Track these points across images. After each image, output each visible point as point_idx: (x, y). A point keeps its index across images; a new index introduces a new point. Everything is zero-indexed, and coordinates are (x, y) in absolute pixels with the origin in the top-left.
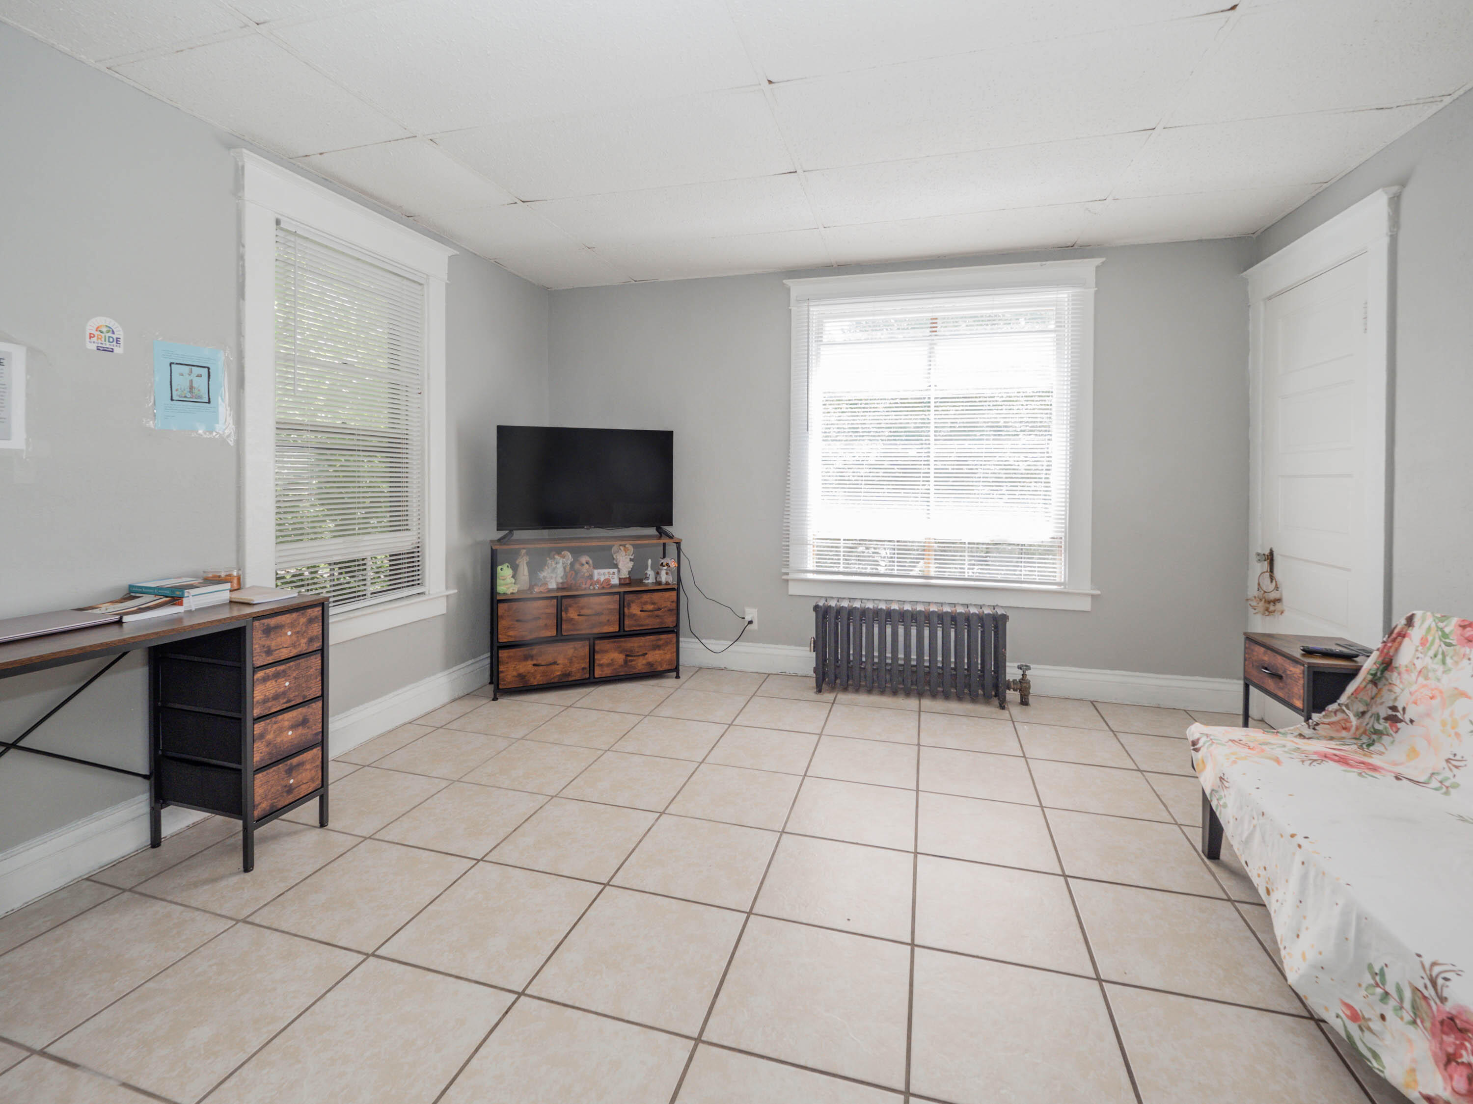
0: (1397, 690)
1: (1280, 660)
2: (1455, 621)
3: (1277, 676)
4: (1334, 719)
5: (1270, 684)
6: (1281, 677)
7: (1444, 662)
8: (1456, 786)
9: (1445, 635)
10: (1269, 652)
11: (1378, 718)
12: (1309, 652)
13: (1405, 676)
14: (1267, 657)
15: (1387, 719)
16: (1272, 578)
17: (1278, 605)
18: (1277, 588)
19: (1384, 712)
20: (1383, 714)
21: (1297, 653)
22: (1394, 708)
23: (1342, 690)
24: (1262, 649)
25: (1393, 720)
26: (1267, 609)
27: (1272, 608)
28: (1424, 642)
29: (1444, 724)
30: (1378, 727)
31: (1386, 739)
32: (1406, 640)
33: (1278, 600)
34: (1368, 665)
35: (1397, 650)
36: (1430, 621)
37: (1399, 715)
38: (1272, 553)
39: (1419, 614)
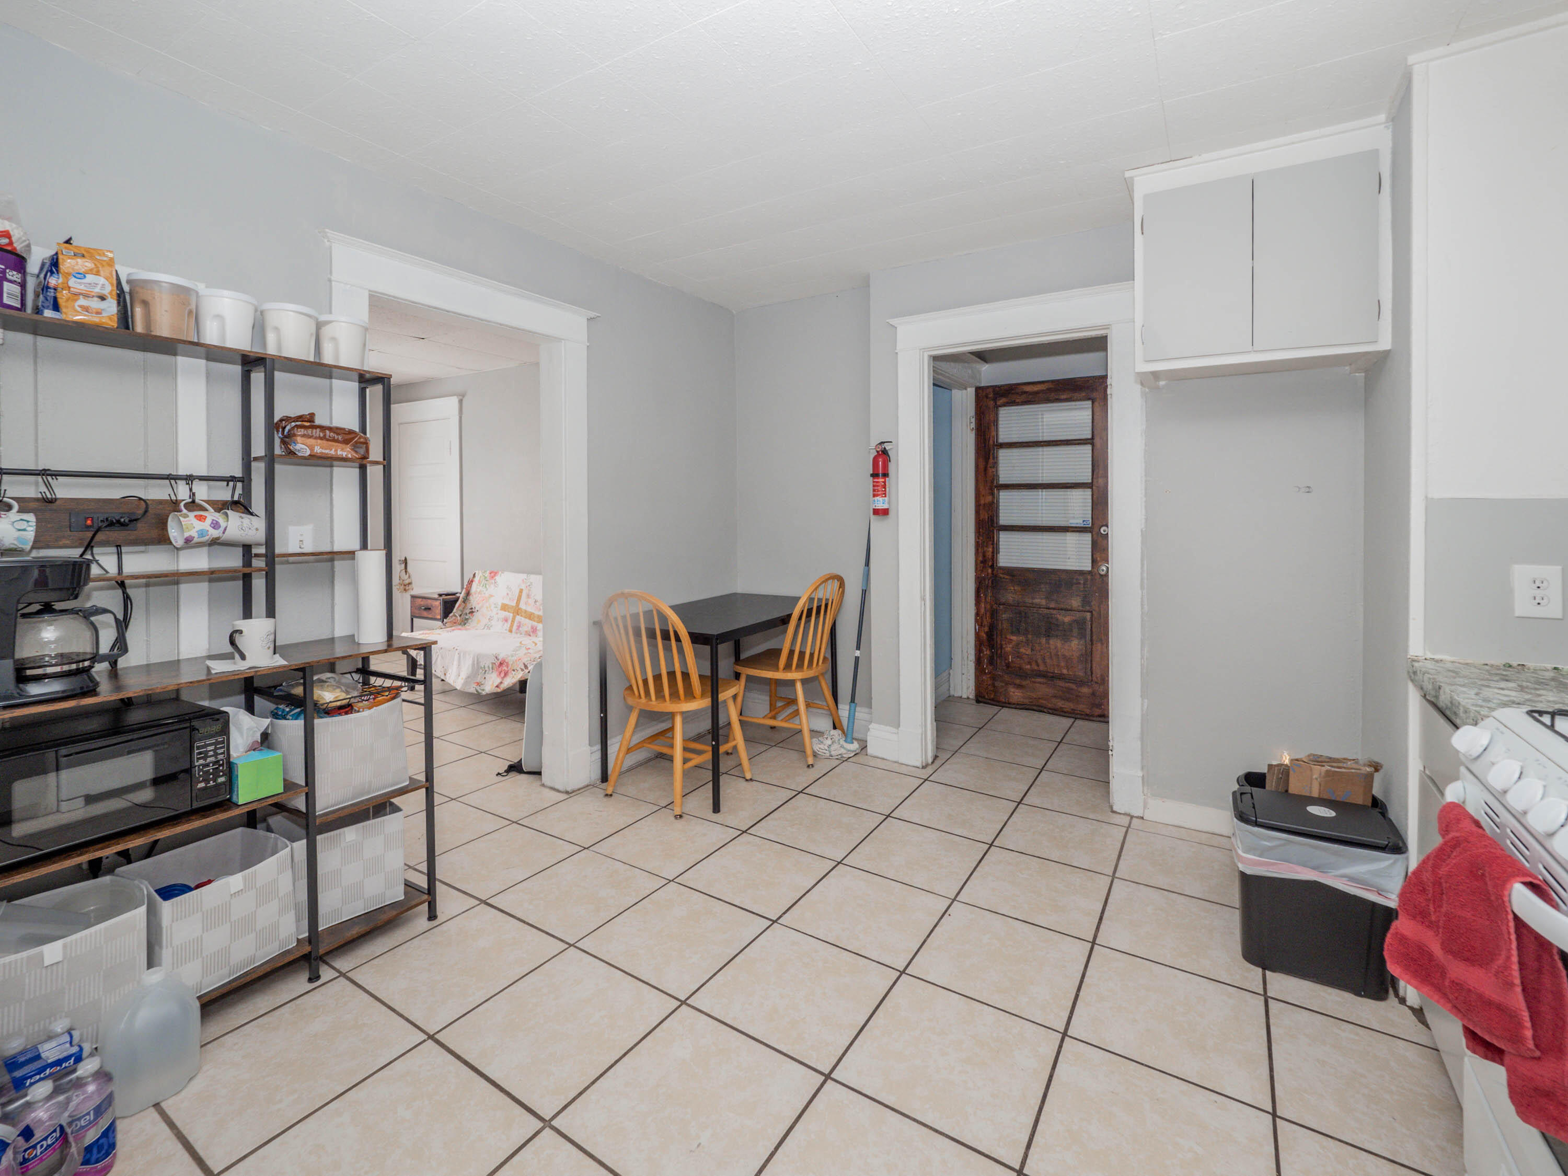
0: (472, 601)
1: (429, 601)
2: (488, 572)
3: (428, 609)
4: (451, 620)
5: (425, 614)
6: (430, 609)
7: (486, 587)
8: (491, 626)
9: (485, 578)
10: (424, 600)
11: (466, 614)
12: (440, 595)
13: (474, 596)
14: (423, 602)
15: (469, 613)
16: (406, 572)
17: (410, 586)
18: (409, 577)
19: (468, 611)
20: (468, 612)
21: (436, 596)
22: (472, 609)
23: (454, 607)
24: (420, 600)
25: (472, 612)
26: (405, 590)
27: (407, 588)
28: (479, 581)
29: (487, 608)
30: (467, 617)
31: (470, 621)
32: (474, 583)
33: (410, 584)
34: (462, 596)
35: (471, 587)
36: (481, 574)
37: (473, 610)
38: (406, 559)
39: (477, 572)
